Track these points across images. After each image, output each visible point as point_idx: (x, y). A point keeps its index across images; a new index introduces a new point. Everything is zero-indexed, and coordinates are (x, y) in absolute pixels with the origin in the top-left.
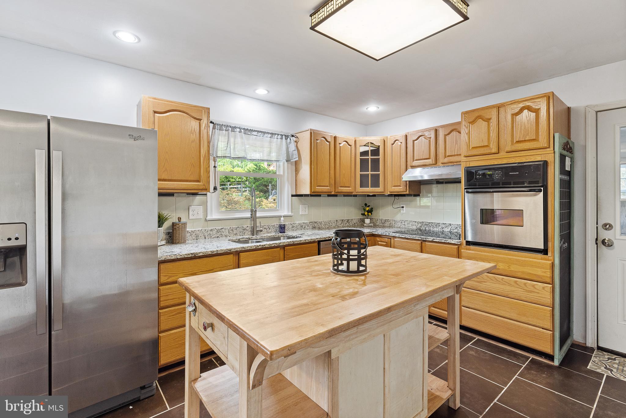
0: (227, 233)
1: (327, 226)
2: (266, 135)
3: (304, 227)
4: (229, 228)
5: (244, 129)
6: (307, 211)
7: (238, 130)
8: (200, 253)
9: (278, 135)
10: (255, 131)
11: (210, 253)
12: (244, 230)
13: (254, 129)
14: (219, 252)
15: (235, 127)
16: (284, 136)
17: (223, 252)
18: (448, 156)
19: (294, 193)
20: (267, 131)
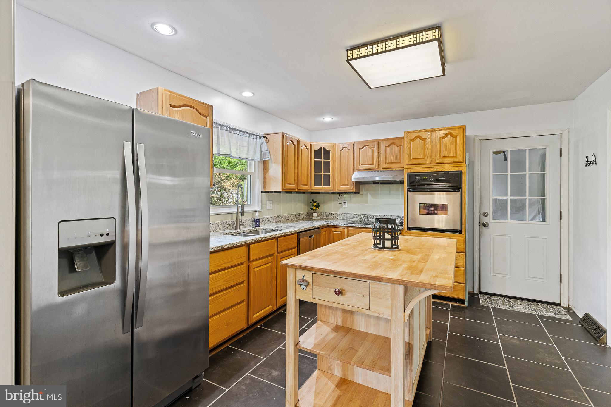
0: (214, 228)
1: (286, 220)
2: (245, 135)
3: (270, 221)
4: (216, 223)
5: (229, 127)
6: (272, 206)
7: (225, 128)
8: (225, 245)
9: (254, 135)
10: (237, 130)
11: (232, 245)
12: (227, 225)
13: (237, 128)
14: (238, 245)
15: (223, 125)
16: (258, 137)
17: (240, 244)
18: (388, 163)
19: (263, 190)
20: (246, 131)
